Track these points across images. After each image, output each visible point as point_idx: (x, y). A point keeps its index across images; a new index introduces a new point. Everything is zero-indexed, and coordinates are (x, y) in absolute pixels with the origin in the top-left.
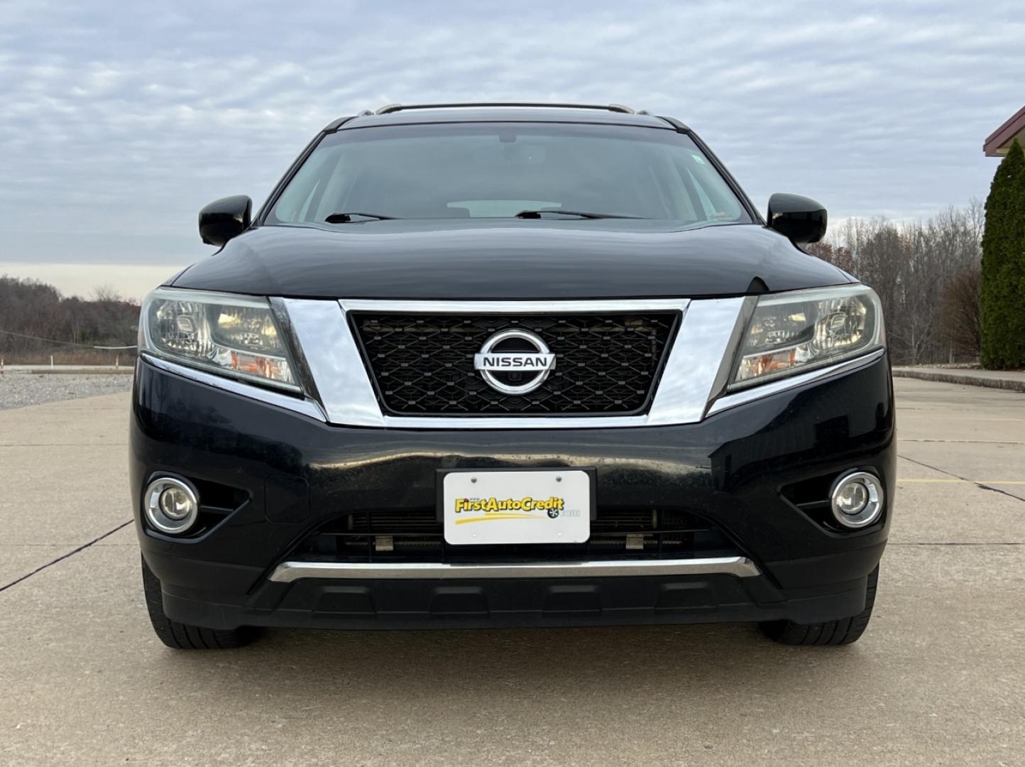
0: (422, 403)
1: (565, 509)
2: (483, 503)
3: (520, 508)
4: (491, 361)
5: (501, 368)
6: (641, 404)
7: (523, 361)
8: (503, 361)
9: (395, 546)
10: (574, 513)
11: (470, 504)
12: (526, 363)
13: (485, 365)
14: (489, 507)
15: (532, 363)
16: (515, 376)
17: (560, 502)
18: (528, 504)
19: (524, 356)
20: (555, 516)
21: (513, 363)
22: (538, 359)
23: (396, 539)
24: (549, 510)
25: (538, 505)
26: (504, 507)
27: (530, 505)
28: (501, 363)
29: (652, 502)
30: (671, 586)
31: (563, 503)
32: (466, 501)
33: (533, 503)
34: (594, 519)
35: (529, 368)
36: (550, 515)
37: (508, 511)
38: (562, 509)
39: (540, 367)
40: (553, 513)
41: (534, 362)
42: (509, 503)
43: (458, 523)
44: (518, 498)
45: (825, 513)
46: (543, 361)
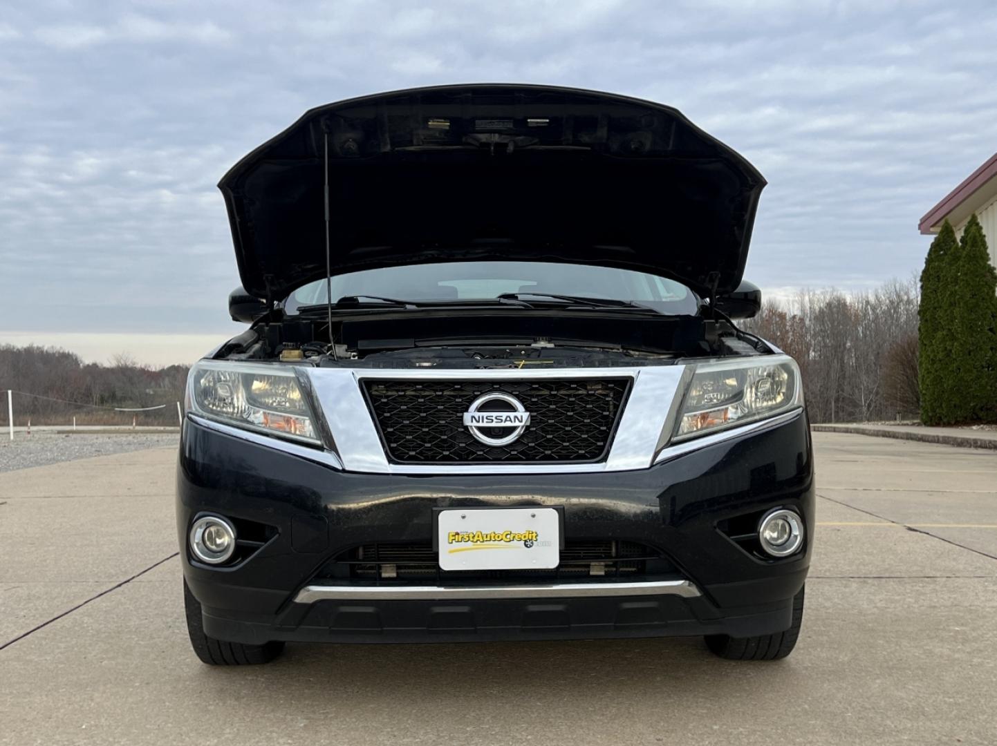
0: (421, 453)
1: (538, 541)
2: (471, 536)
3: (502, 539)
4: (477, 419)
5: (485, 424)
6: (600, 453)
7: (504, 419)
8: (487, 419)
9: (397, 573)
10: (547, 544)
11: (460, 537)
12: (506, 420)
13: (472, 421)
14: (476, 538)
15: (511, 420)
16: (497, 431)
17: (534, 535)
18: (508, 536)
19: (504, 415)
20: (531, 546)
21: (495, 420)
22: (516, 417)
23: (398, 567)
24: (526, 541)
25: (516, 537)
26: (488, 539)
27: (510, 537)
28: (485, 420)
29: (610, 534)
30: (627, 605)
31: (537, 536)
32: (457, 534)
33: (512, 535)
34: (563, 548)
35: (508, 424)
36: (526, 546)
37: (491, 542)
38: (536, 540)
39: (517, 424)
40: (529, 543)
41: (513, 420)
42: (493, 535)
43: (451, 552)
44: (501, 531)
45: (754, 544)
46: (520, 418)
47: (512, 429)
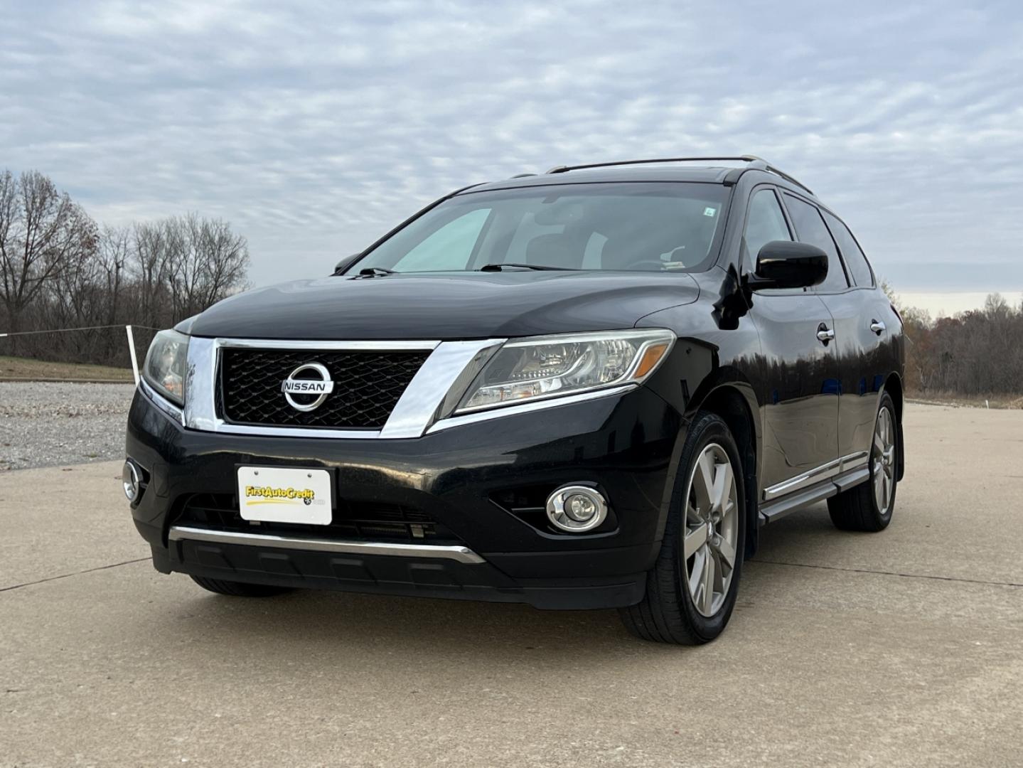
1: (315, 498)
2: (263, 491)
3: (286, 496)
7: (308, 386)
8: (296, 386)
10: (322, 502)
11: (255, 491)
12: (310, 388)
14: (267, 494)
15: (314, 388)
16: (305, 397)
17: (311, 493)
18: (291, 493)
19: (309, 382)
20: (309, 504)
21: (301, 388)
22: (319, 385)
24: (305, 499)
25: (298, 495)
26: (276, 494)
27: (292, 494)
28: (294, 387)
30: (415, 566)
31: (313, 495)
32: (253, 488)
33: (294, 493)
34: (335, 507)
35: (311, 392)
36: (305, 502)
37: (278, 498)
38: (313, 498)
39: (319, 391)
40: (308, 501)
41: (316, 387)
42: (279, 491)
43: (249, 504)
44: (285, 488)
46: (322, 386)
47: (316, 396)
